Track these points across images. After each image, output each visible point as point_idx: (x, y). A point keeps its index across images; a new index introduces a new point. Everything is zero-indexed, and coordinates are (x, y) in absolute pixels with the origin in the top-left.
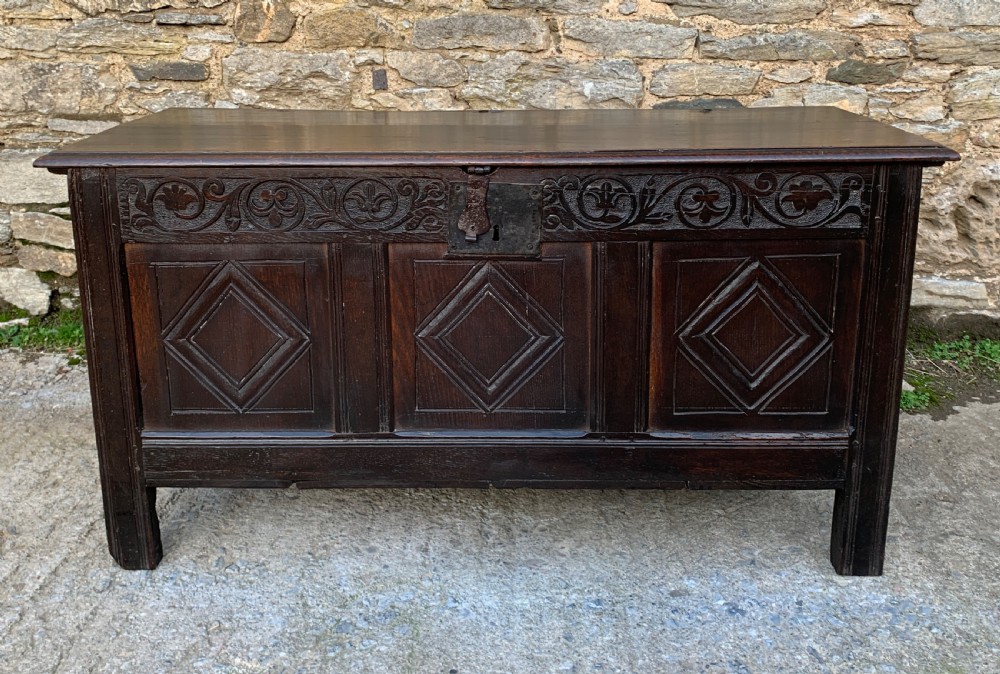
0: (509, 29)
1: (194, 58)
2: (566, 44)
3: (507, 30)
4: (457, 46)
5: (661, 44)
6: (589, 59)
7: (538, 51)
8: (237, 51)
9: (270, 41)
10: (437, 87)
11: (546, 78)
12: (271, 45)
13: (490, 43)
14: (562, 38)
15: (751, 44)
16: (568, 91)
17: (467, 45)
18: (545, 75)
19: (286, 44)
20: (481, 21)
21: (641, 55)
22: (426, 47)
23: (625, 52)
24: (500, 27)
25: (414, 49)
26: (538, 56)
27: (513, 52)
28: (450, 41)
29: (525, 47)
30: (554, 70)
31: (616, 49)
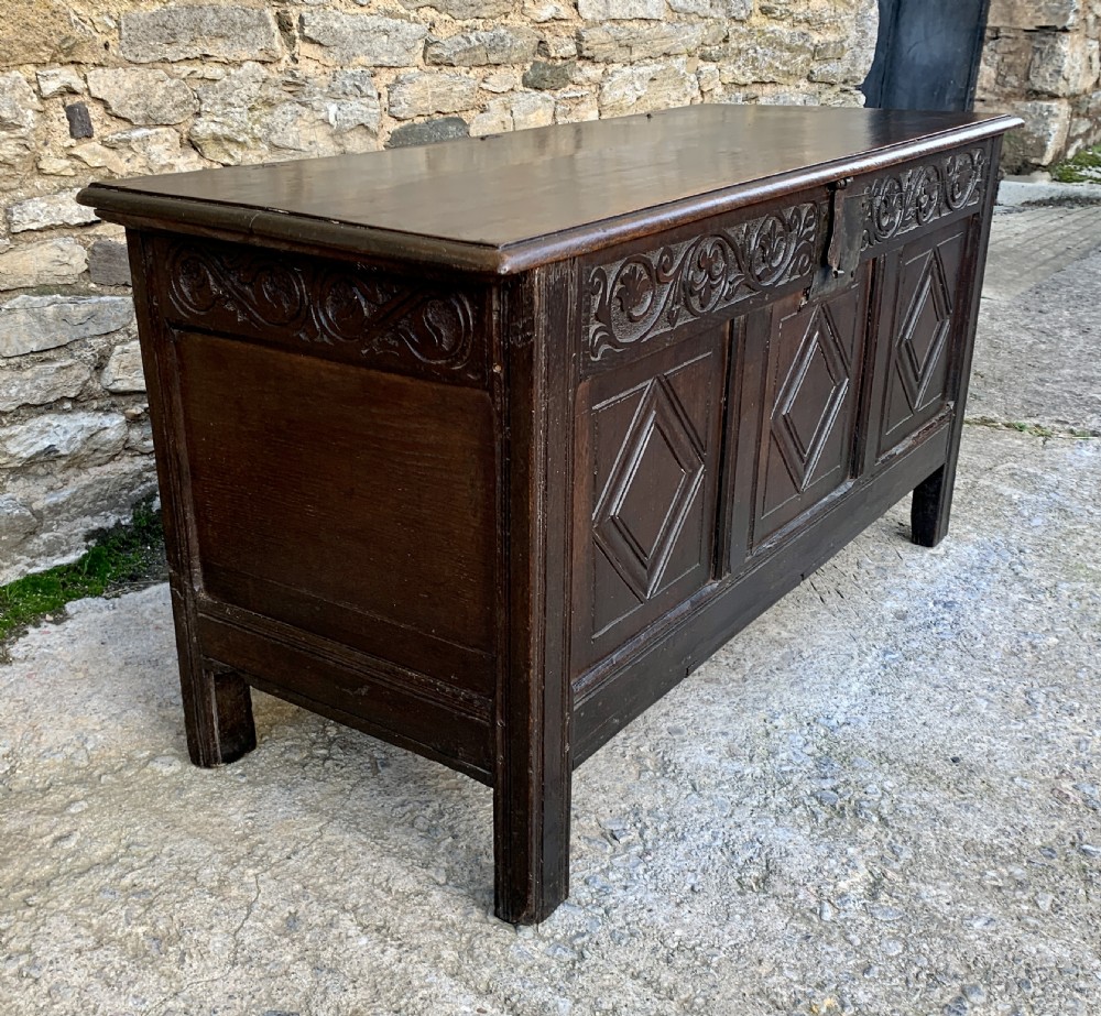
0: (246, 27)
2: (303, 49)
3: (242, 30)
4: (183, 56)
5: (397, 47)
6: (328, 69)
7: (276, 61)
10: (162, 125)
11: (285, 101)
13: (220, 50)
14: (297, 41)
15: (467, 45)
16: (311, 119)
17: (195, 54)
18: (283, 97)
20: (211, 15)
21: (377, 62)
22: (144, 60)
23: (363, 59)
24: (234, 24)
25: (125, 64)
26: (274, 68)
27: (251, 64)
28: (174, 47)
30: (293, 88)
31: (354, 55)
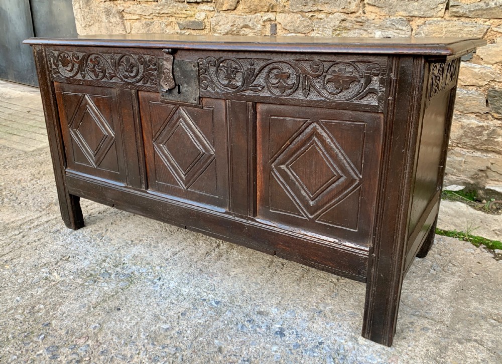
1: (199, 18)
2: (368, 8)
4: (310, 10)
5: (423, 7)
6: (381, 17)
7: (352, 13)
8: (216, 15)
9: (228, 10)
10: (299, 33)
11: (356, 29)
12: (229, 11)
13: (326, 8)
14: (366, 5)
15: (485, 7)
16: (368, 36)
17: (315, 10)
18: (355, 27)
19: (235, 11)
21: (411, 15)
22: (295, 11)
23: (402, 13)
25: (289, 12)
26: (352, 15)
27: (338, 13)
28: (306, 7)
29: (344, 10)
30: (361, 24)
31: (396, 11)
